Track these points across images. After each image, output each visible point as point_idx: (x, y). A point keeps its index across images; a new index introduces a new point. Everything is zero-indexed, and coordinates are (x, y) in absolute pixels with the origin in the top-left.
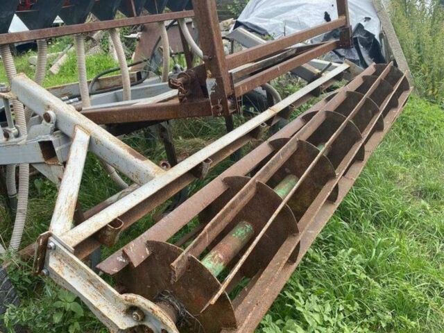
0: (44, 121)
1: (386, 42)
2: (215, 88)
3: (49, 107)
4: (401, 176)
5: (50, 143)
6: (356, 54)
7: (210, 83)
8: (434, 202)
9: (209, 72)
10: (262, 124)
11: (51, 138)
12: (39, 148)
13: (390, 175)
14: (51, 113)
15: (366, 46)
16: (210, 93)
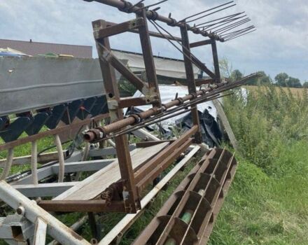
0: (16, 213)
1: (221, 122)
2: (128, 197)
3: (20, 204)
4: (235, 219)
5: (20, 227)
6: (203, 130)
7: (125, 194)
8: (256, 238)
9: (125, 188)
10: (152, 200)
11: (20, 225)
12: (11, 230)
13: (228, 218)
14: (22, 208)
15: (209, 124)
16: (125, 199)
